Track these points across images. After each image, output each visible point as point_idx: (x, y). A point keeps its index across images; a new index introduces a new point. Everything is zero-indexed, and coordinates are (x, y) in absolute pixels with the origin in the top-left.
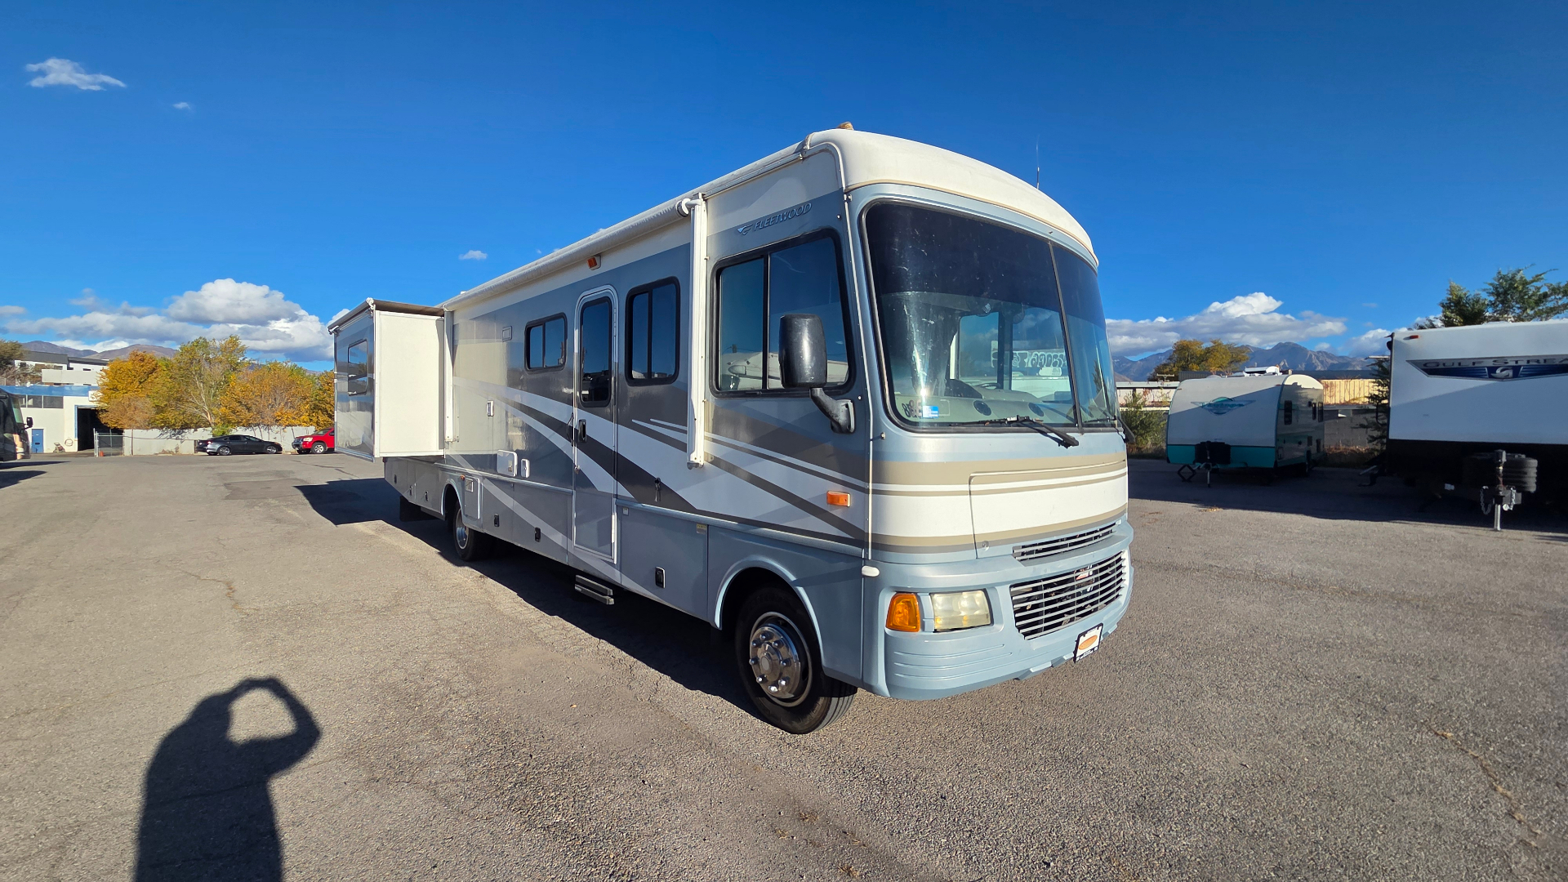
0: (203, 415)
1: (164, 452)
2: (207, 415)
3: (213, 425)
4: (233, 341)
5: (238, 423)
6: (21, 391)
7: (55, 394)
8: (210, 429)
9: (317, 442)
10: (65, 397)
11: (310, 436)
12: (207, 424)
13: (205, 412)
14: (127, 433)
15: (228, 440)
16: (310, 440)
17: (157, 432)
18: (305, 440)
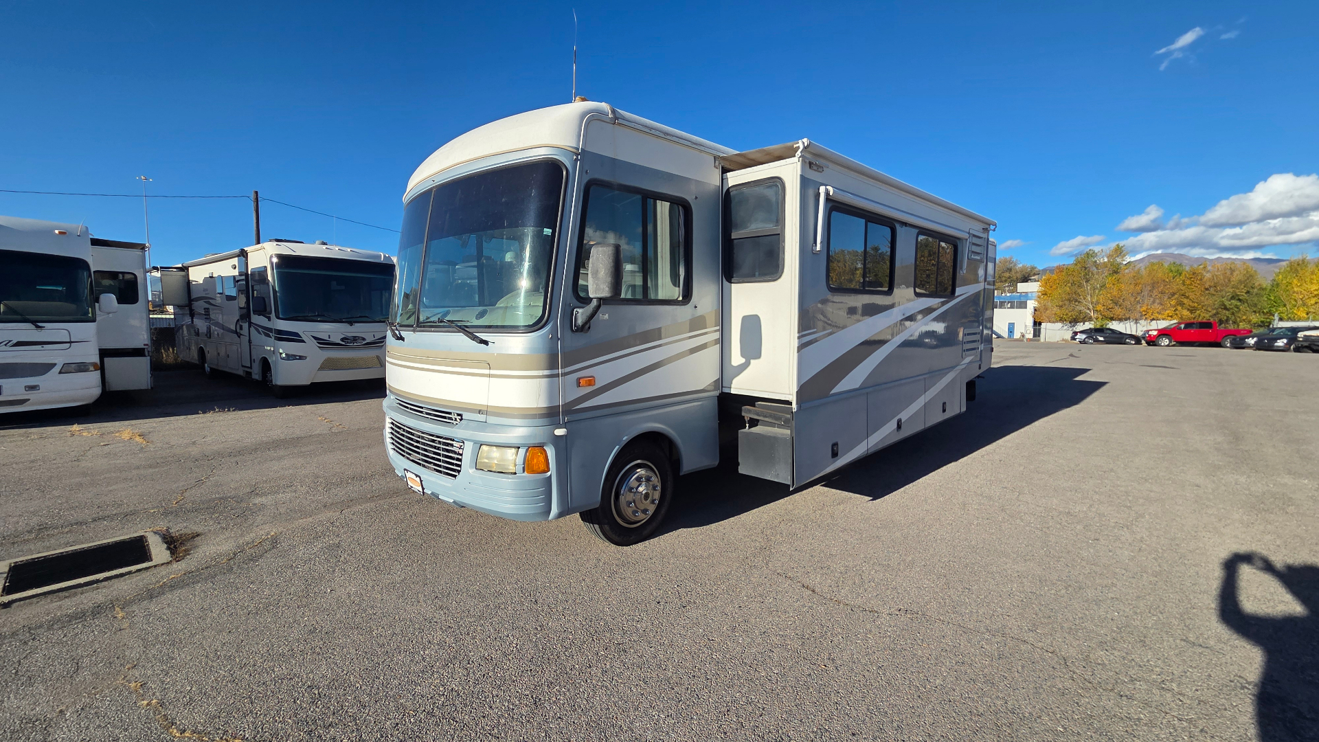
0: (1088, 311)
1: (1063, 340)
2: (1091, 311)
3: (1095, 320)
4: (1118, 245)
5: (1112, 319)
6: (1004, 299)
7: (1023, 299)
8: (1093, 322)
9: (1162, 335)
10: (1028, 301)
11: (1155, 330)
12: (1090, 319)
13: (1089, 309)
14: (1043, 325)
15: (1093, 331)
16: (1155, 333)
17: (1059, 325)
18: (1150, 333)
